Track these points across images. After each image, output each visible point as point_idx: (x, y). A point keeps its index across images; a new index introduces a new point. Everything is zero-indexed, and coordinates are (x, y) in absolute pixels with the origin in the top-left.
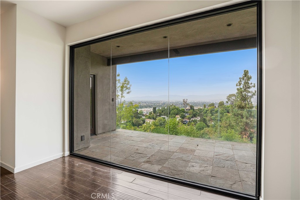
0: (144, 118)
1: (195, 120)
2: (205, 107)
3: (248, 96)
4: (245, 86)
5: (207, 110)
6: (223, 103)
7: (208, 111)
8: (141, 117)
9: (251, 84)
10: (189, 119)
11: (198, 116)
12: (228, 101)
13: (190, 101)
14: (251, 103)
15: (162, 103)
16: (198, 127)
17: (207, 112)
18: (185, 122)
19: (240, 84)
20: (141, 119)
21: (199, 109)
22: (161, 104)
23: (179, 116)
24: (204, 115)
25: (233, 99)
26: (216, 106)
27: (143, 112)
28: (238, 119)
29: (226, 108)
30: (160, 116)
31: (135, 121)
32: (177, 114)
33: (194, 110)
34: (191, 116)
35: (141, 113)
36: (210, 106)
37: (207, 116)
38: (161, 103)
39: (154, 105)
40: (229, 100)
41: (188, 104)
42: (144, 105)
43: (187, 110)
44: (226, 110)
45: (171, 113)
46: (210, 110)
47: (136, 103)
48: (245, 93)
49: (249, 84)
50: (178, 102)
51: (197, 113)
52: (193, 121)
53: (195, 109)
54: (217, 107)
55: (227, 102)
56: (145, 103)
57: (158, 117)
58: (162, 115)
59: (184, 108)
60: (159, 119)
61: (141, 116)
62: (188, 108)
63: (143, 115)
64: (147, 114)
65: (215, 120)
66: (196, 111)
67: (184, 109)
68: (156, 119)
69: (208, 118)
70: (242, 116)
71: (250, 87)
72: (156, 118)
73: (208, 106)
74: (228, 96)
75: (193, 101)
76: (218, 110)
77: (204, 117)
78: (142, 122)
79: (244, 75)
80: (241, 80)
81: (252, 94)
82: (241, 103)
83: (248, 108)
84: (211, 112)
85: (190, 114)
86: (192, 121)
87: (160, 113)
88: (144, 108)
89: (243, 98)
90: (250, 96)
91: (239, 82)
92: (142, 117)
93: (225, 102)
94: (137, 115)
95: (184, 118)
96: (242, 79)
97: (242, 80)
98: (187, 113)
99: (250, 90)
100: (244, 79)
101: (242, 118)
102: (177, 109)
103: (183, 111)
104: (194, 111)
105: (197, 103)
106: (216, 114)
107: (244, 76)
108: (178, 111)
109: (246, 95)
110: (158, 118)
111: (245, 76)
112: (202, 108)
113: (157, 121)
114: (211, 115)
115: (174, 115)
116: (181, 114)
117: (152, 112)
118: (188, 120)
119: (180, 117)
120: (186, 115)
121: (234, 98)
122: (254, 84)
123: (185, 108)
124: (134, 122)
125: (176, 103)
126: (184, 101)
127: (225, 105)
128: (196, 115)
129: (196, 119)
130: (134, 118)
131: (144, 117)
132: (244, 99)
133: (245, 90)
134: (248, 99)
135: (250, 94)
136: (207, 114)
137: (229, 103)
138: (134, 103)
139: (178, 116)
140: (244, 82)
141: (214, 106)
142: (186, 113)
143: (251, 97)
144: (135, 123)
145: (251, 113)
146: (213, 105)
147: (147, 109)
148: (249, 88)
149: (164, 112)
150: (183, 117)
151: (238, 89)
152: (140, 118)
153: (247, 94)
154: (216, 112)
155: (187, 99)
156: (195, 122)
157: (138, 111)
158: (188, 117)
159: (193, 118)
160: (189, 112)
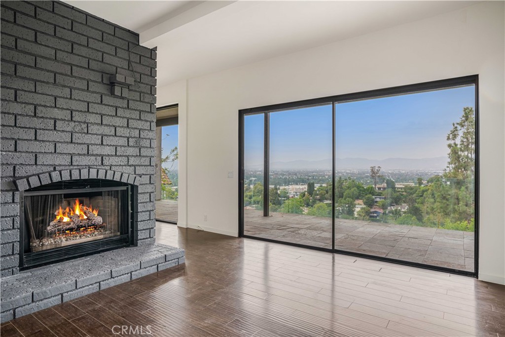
1: (396, 210)
2: (420, 184)
5: (424, 191)
7: (425, 193)
10: (383, 209)
11: (405, 202)
13: (390, 172)
15: (329, 175)
17: (424, 195)
18: (375, 215)
19: (455, 136)
21: (406, 186)
22: (327, 177)
23: (361, 201)
24: (417, 201)
27: (287, 193)
30: (321, 200)
32: (358, 198)
33: (396, 189)
34: (389, 201)
35: (285, 195)
36: (431, 181)
37: (422, 203)
39: (313, 179)
41: (381, 177)
42: (293, 178)
43: (379, 188)
45: (344, 194)
46: (430, 191)
47: (276, 174)
50: (364, 174)
51: (402, 195)
52: (393, 213)
53: (398, 188)
56: (296, 174)
57: (317, 202)
58: (326, 199)
59: (374, 186)
60: (319, 207)
61: (284, 200)
63: (289, 199)
64: (296, 197)
66: (399, 191)
67: (372, 187)
68: (314, 206)
69: (425, 207)
72: (313, 204)
73: (428, 182)
75: (397, 172)
77: (416, 205)
80: (456, 128)
85: (385, 198)
86: (389, 212)
87: (322, 195)
88: (292, 184)
91: (453, 132)
94: (277, 198)
95: (372, 205)
96: (459, 126)
97: (459, 128)
98: (379, 194)
102: (358, 187)
103: (371, 191)
104: (395, 191)
105: (406, 175)
107: (464, 119)
108: (360, 190)
110: (318, 205)
111: (467, 120)
112: (413, 185)
114: (432, 200)
115: (351, 200)
116: (366, 196)
117: (306, 193)
118: (382, 211)
119: (365, 204)
120: (378, 200)
123: (375, 185)
125: (359, 174)
126: (372, 170)
128: (400, 199)
129: (399, 208)
136: (425, 198)
138: (273, 175)
139: (360, 202)
142: (378, 195)
146: (437, 178)
147: (297, 187)
149: (330, 193)
150: (370, 203)
151: (450, 146)
155: (379, 167)
156: (396, 214)
157: (279, 192)
158: (381, 204)
159: (392, 205)
160: (384, 193)
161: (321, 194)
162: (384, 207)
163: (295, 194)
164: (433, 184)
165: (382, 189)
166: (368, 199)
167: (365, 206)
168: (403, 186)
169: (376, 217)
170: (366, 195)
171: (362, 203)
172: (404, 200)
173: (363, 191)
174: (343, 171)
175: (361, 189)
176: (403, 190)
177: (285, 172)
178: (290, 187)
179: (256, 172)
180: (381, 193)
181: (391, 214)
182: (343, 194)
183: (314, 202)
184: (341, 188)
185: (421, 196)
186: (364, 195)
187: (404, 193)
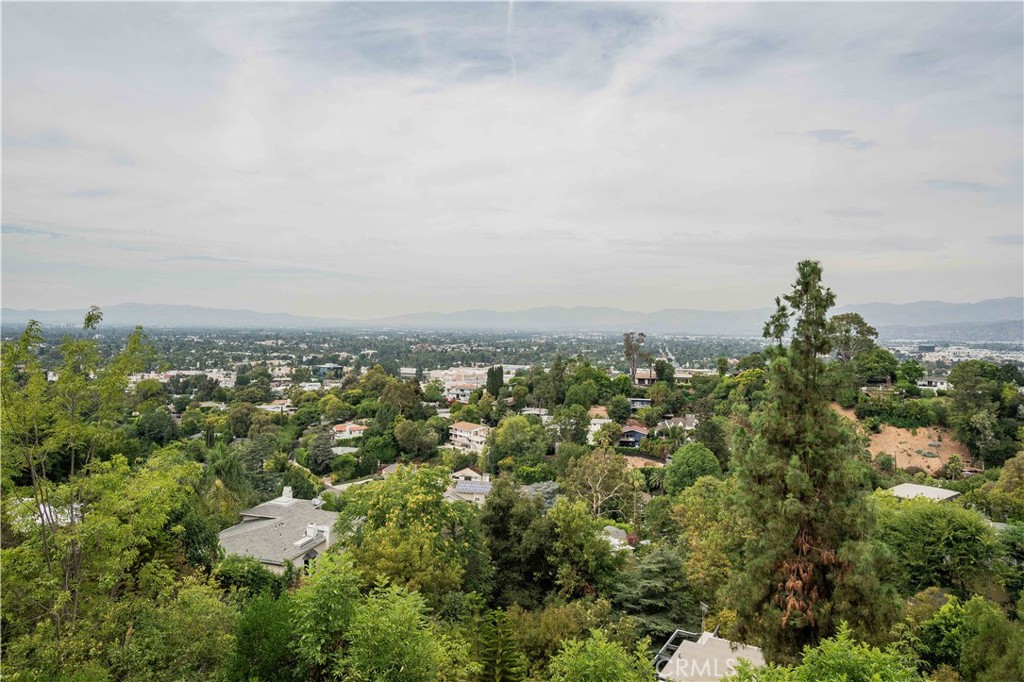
0: (448, 416)
1: (675, 428)
2: (723, 370)
4: (801, 339)
5: (729, 388)
7: (732, 391)
8: (432, 411)
10: (648, 426)
11: (692, 411)
13: (666, 338)
15: (540, 345)
16: (679, 465)
17: (730, 396)
18: (631, 439)
19: (781, 330)
20: (431, 421)
21: (695, 377)
22: (535, 348)
23: (603, 408)
24: (717, 408)
25: (849, 338)
27: (442, 391)
30: (517, 408)
31: (404, 429)
32: (595, 403)
33: (675, 382)
34: (659, 409)
35: (436, 396)
36: (745, 364)
37: (726, 413)
38: (535, 344)
39: (506, 353)
41: (645, 355)
42: (461, 352)
43: (641, 381)
45: (568, 394)
46: (742, 387)
47: (424, 341)
50: (614, 342)
51: (687, 395)
52: (667, 435)
53: (680, 380)
56: (467, 342)
57: (509, 412)
58: (528, 406)
59: (630, 376)
60: (511, 426)
61: (434, 407)
62: (647, 370)
63: (445, 404)
64: (463, 400)
66: (681, 387)
67: (627, 378)
68: (501, 421)
69: (731, 422)
72: (500, 417)
73: (738, 368)
75: (680, 338)
77: (714, 418)
78: (434, 435)
79: (799, 283)
80: (783, 309)
84: (748, 393)
85: (652, 403)
86: (661, 433)
87: (520, 396)
88: (458, 366)
91: (776, 319)
92: (436, 414)
94: (418, 403)
95: (625, 419)
96: (789, 304)
97: (790, 311)
98: (641, 395)
100: (799, 306)
102: (597, 378)
103: (625, 387)
104: (673, 387)
107: (799, 288)
108: (602, 385)
110: (509, 419)
111: (806, 291)
112: (709, 373)
113: (500, 431)
114: (745, 407)
115: (580, 407)
116: (614, 399)
117: (485, 391)
118: (644, 431)
119: (610, 417)
120: (638, 406)
121: (854, 333)
123: (634, 374)
124: (399, 437)
126: (627, 340)
128: (683, 404)
129: (681, 424)
130: (400, 416)
131: (444, 414)
136: (731, 403)
139: (601, 410)
140: (801, 321)
141: (761, 367)
142: (637, 396)
144: (402, 440)
146: (758, 360)
147: (469, 371)
149: (536, 391)
150: (621, 415)
152: (426, 418)
156: (674, 437)
157: (423, 386)
158: (644, 415)
159: (667, 418)
160: (650, 390)
161: (516, 394)
162: (650, 422)
163: (459, 392)
164: (746, 373)
165: (646, 382)
166: (617, 405)
167: (611, 421)
168: (690, 376)
169: (633, 444)
170: (614, 395)
171: (605, 414)
172: (690, 405)
173: (607, 387)
174: (572, 335)
175: (603, 382)
176: (689, 384)
177: (443, 336)
178: (453, 371)
179: (376, 335)
180: (645, 391)
181: (664, 438)
182: (564, 394)
183: (502, 412)
184: (561, 380)
185: (725, 398)
186: (609, 395)
187: (691, 391)
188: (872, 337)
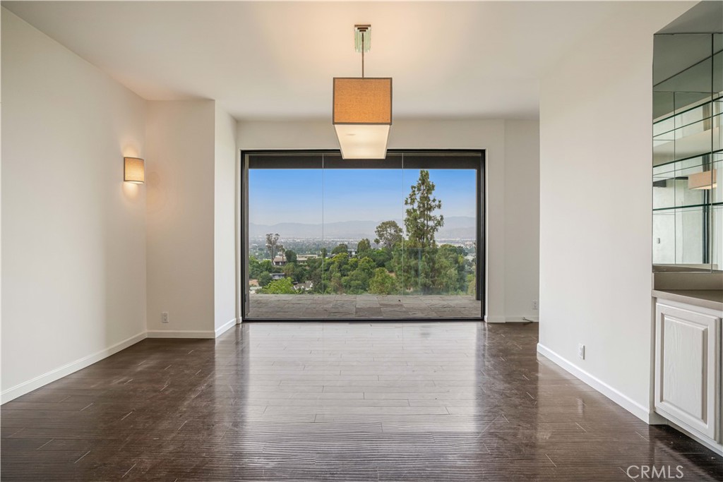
2: (325, 255)
3: (428, 227)
4: (421, 205)
5: (330, 264)
6: (369, 243)
7: (331, 266)
9: (434, 200)
11: (308, 279)
12: (378, 238)
14: (434, 241)
17: (331, 269)
19: (413, 201)
21: (309, 259)
23: (256, 280)
24: (323, 276)
25: (391, 234)
26: (351, 252)
28: (409, 278)
29: (374, 255)
33: (298, 263)
36: (336, 251)
37: (329, 279)
40: (381, 236)
41: (279, 248)
43: (277, 263)
44: (374, 261)
46: (336, 263)
48: (423, 220)
49: (430, 200)
51: (305, 270)
53: (300, 261)
54: (354, 253)
55: (377, 241)
59: (271, 260)
62: (280, 257)
65: (350, 286)
66: (301, 266)
67: (269, 262)
69: (332, 283)
70: (416, 271)
71: (431, 207)
73: (333, 253)
74: (379, 227)
75: (291, 240)
76: (356, 262)
77: (323, 282)
79: (420, 180)
80: (414, 191)
81: (436, 222)
82: (415, 243)
83: (428, 252)
84: (340, 266)
85: (285, 275)
89: (419, 231)
90: (432, 227)
91: (411, 196)
93: (372, 241)
96: (416, 189)
97: (416, 192)
98: (278, 271)
99: (432, 214)
100: (420, 190)
101: (417, 275)
103: (268, 268)
104: (296, 266)
105: (302, 245)
106: (352, 273)
107: (420, 182)
108: (254, 266)
109: (423, 225)
111: (423, 184)
112: (316, 257)
114: (339, 274)
116: (262, 274)
119: (260, 285)
121: (393, 232)
122: (440, 202)
123: (273, 259)
126: (268, 239)
127: (372, 248)
128: (303, 275)
129: (303, 287)
132: (422, 233)
133: (422, 215)
134: (429, 234)
135: (431, 223)
136: (331, 273)
137: (382, 243)
139: (254, 283)
140: (421, 197)
141: (346, 252)
142: (276, 272)
143: (434, 230)
145: (434, 263)
146: (343, 248)
148: (430, 209)
151: (408, 212)
153: (426, 222)
154: (351, 266)
155: (277, 235)
159: (295, 284)
160: (283, 268)
164: (338, 255)
165: (280, 264)
166: (263, 278)
167: (261, 287)
168: (306, 259)
170: (262, 272)
171: (257, 284)
172: (307, 276)
173: (257, 267)
175: (255, 264)
176: (306, 264)
180: (280, 269)
185: (327, 270)
186: (258, 272)
187: (307, 268)
188: (401, 234)
